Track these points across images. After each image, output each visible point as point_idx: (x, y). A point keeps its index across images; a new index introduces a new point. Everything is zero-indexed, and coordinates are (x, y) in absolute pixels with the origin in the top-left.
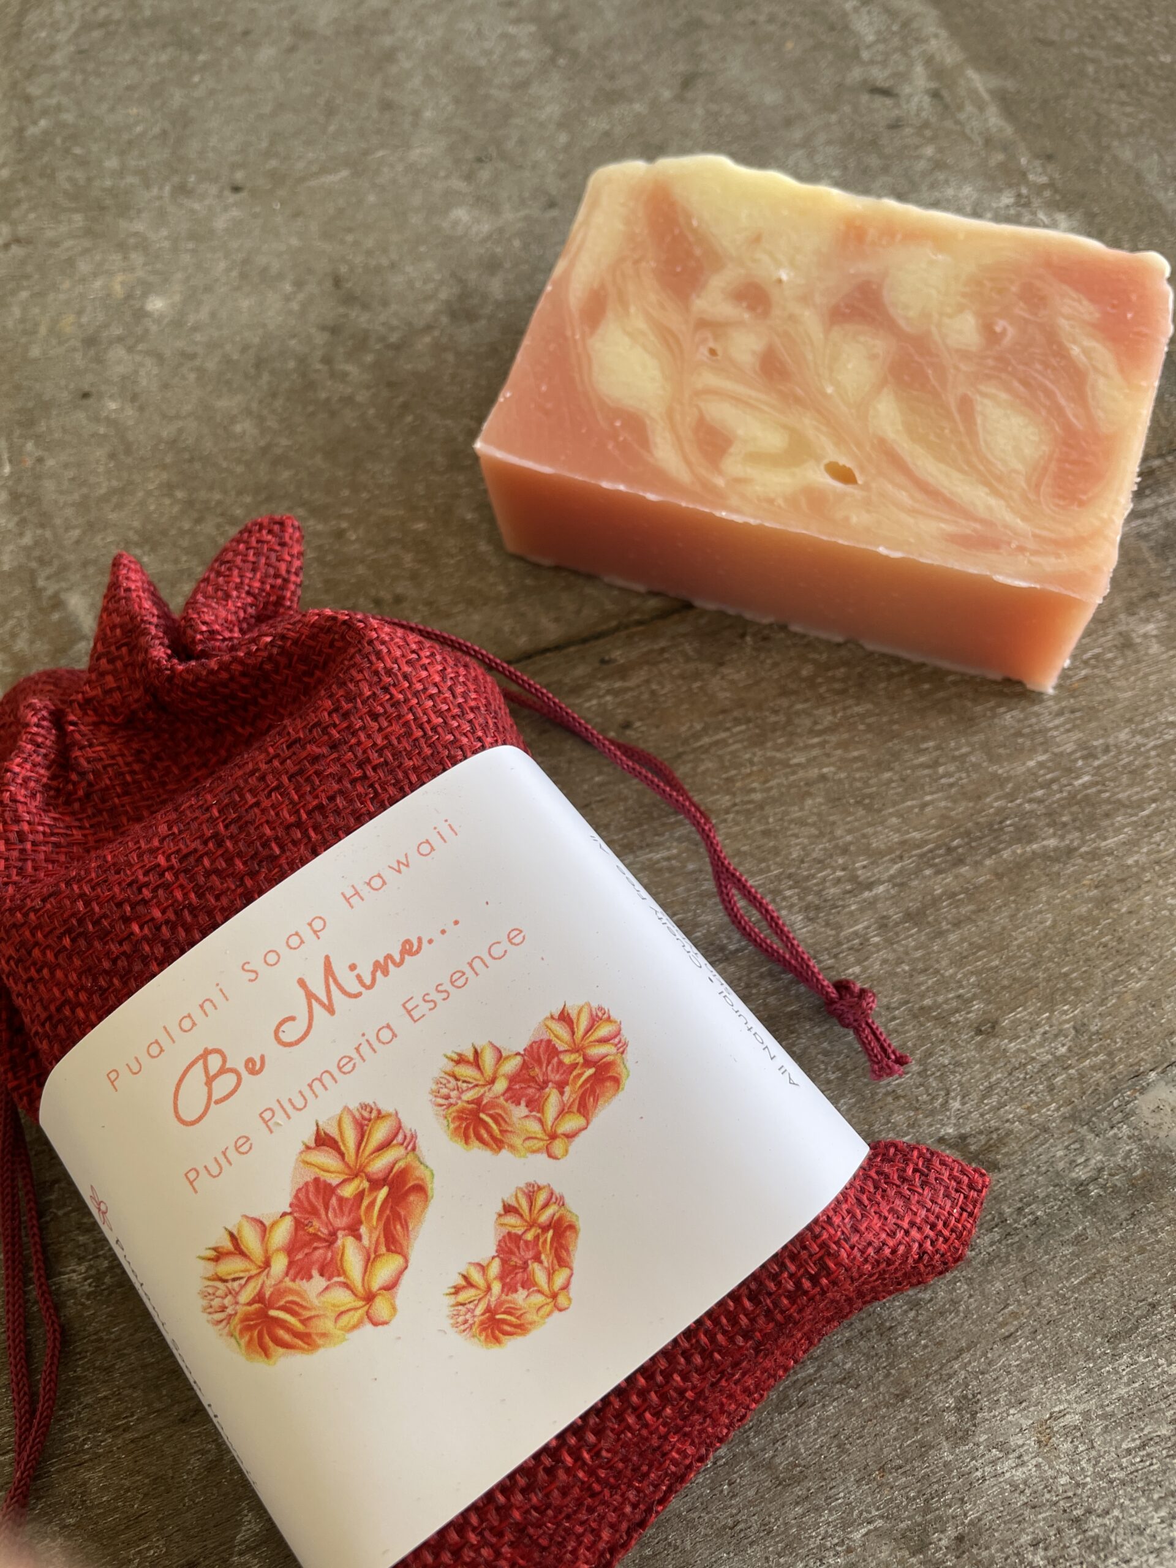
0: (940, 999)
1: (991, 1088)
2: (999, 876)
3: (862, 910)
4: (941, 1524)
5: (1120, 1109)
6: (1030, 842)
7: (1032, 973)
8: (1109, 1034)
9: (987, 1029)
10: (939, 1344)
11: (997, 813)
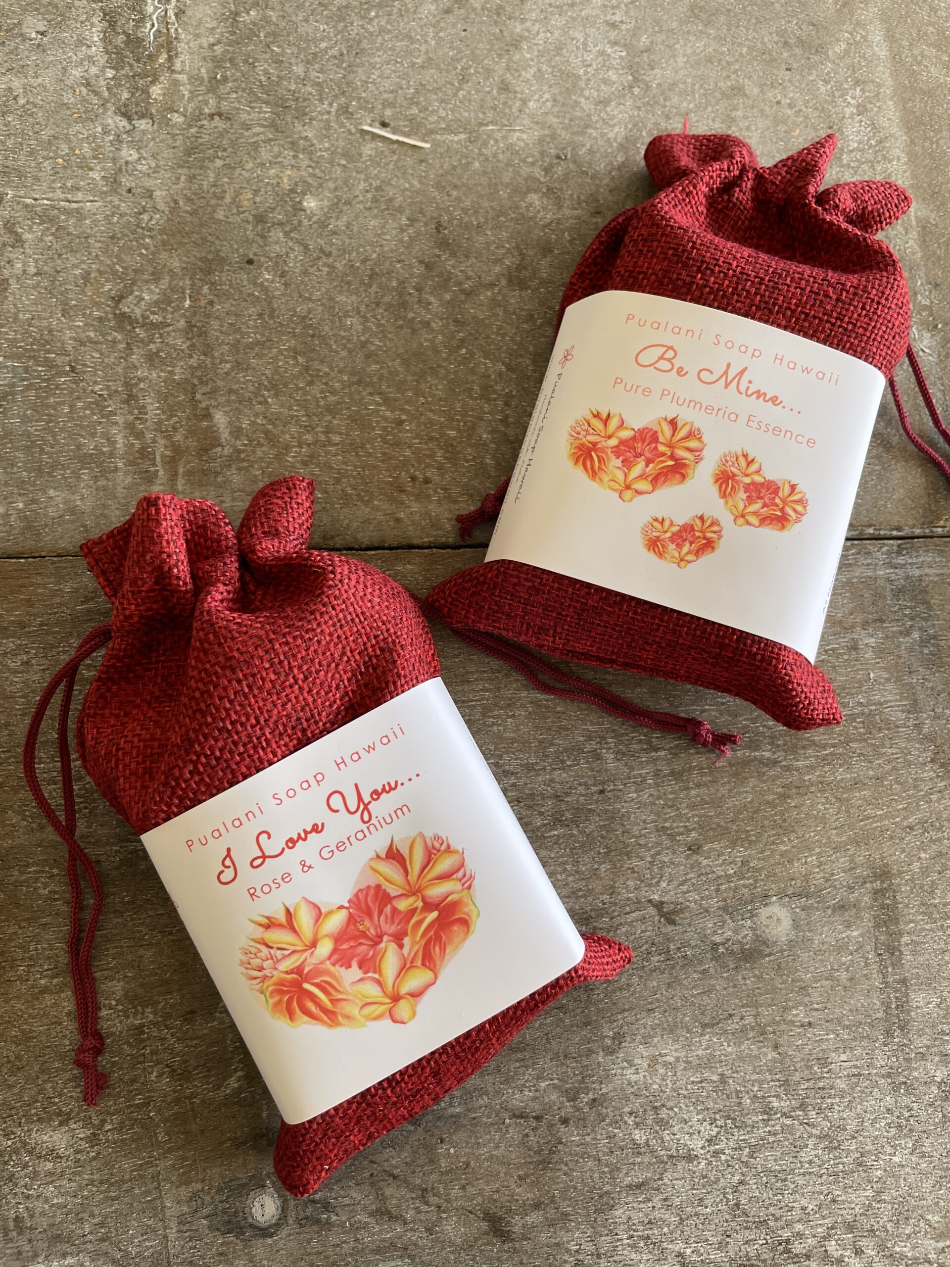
0: (675, 825)
1: (686, 881)
2: (731, 765)
3: (648, 762)
4: (587, 1091)
5: (750, 911)
6: (755, 750)
7: (729, 825)
8: (759, 870)
9: (694, 849)
10: (614, 1004)
11: (743, 728)
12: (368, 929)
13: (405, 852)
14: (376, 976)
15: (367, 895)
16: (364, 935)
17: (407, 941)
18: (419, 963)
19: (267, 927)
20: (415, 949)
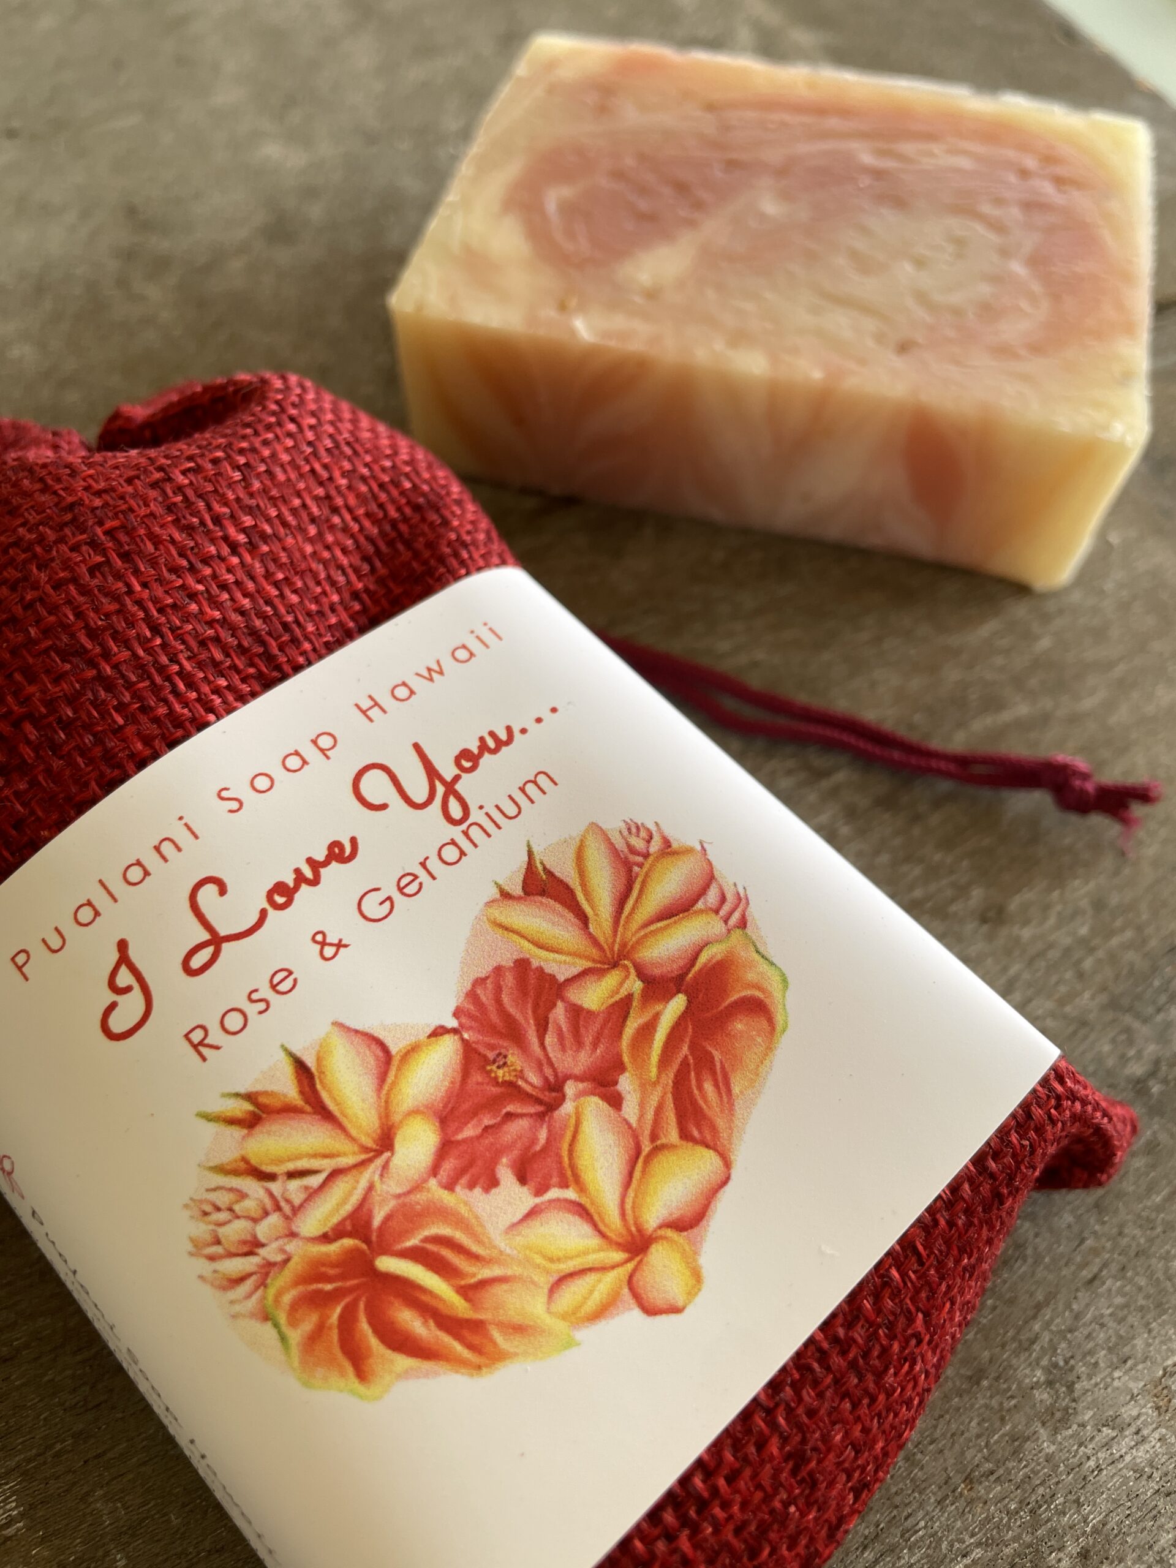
12: (521, 1075)
13: (567, 872)
14: (570, 1194)
15: (498, 989)
16: (512, 1090)
17: (626, 1084)
18: (672, 1134)
19: (251, 1123)
20: (654, 1101)
